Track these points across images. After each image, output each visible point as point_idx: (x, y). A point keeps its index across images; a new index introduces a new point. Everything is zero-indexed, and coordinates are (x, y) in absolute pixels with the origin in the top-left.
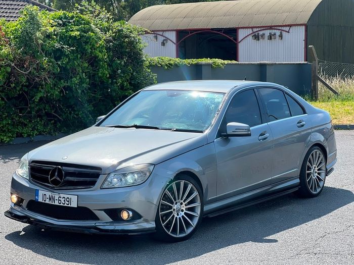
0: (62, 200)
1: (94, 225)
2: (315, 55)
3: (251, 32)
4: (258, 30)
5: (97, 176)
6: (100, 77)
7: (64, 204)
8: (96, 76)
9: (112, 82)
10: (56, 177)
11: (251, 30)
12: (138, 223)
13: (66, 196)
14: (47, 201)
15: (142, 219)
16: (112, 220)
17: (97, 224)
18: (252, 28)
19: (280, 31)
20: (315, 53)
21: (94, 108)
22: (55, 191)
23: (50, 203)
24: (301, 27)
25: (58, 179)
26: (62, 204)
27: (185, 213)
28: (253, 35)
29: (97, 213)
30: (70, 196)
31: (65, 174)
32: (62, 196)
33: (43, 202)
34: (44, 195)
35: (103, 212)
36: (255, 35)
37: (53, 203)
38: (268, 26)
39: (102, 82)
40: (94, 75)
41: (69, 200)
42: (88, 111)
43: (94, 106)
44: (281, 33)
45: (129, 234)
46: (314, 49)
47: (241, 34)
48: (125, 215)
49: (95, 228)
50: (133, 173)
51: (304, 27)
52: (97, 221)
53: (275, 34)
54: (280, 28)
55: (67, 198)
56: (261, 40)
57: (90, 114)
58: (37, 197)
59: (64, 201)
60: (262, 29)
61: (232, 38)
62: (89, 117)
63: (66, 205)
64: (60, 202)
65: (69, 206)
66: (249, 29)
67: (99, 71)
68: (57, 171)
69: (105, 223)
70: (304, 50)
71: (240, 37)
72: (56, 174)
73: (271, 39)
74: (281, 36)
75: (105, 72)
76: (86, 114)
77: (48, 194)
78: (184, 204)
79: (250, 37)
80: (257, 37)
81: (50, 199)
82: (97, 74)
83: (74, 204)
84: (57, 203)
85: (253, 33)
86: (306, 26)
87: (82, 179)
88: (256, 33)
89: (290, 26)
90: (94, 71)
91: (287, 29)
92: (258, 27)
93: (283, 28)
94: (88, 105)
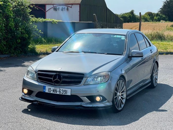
0: (62, 92)
1: (80, 104)
2: (96, 19)
3: (53, 7)
4: (56, 5)
5: (82, 78)
6: (10, 27)
7: (63, 93)
8: (8, 26)
9: (16, 29)
10: (57, 79)
11: (52, 5)
12: (105, 103)
13: (64, 89)
14: (52, 92)
15: (107, 101)
16: (90, 102)
17: (82, 104)
18: (53, 4)
19: (67, 7)
20: (96, 18)
21: (7, 43)
22: (57, 87)
23: (54, 93)
24: (77, 5)
25: (59, 80)
26: (61, 94)
27: (121, 97)
28: (54, 8)
29: (82, 98)
30: (66, 89)
31: (62, 77)
32: (61, 89)
33: (49, 92)
34: (49, 89)
35: (85, 98)
36: (55, 8)
37: (56, 93)
38: (61, 4)
39: (11, 29)
40: (7, 25)
41: (66, 92)
42: (4, 44)
43: (7, 42)
44: (68, 8)
45: (99, 109)
46: (96, 16)
47: (48, 7)
48: (98, 99)
49: (81, 106)
50: (100, 76)
51: (79, 5)
52: (82, 103)
53: (65, 8)
54: (67, 5)
55: (65, 90)
56: (58, 11)
57: (5, 46)
58: (44, 90)
59: (63, 92)
60: (58, 5)
61: (43, 9)
62: (4, 47)
63: (64, 94)
64: (60, 92)
65: (66, 94)
66: (51, 5)
67: (9, 23)
68: (57, 76)
69: (86, 103)
70: (79, 16)
71: (47, 9)
72: (57, 77)
73: (63, 10)
74: (68, 9)
75: (12, 24)
76: (3, 46)
77: (52, 88)
78: (121, 92)
79: (52, 9)
80: (55, 9)
81: (54, 91)
82: (9, 25)
83: (69, 94)
84: (58, 93)
85: (54, 7)
86: (80, 4)
87: (73, 80)
88: (55, 7)
89: (72, 4)
90: (7, 23)
91: (70, 6)
92: (57, 4)
93: (68, 5)
94: (4, 41)
